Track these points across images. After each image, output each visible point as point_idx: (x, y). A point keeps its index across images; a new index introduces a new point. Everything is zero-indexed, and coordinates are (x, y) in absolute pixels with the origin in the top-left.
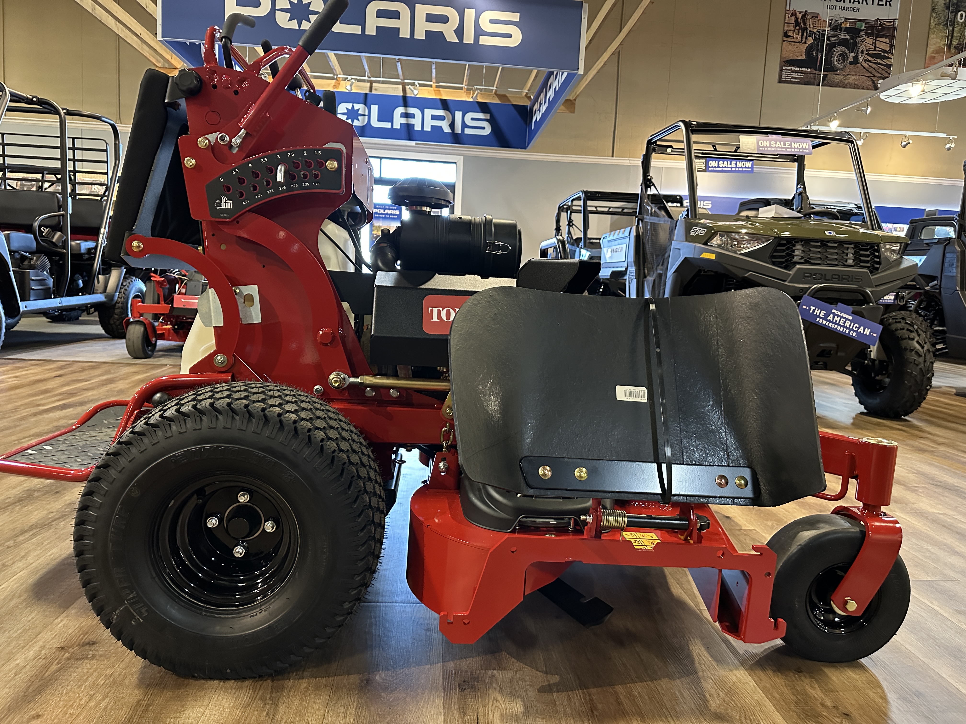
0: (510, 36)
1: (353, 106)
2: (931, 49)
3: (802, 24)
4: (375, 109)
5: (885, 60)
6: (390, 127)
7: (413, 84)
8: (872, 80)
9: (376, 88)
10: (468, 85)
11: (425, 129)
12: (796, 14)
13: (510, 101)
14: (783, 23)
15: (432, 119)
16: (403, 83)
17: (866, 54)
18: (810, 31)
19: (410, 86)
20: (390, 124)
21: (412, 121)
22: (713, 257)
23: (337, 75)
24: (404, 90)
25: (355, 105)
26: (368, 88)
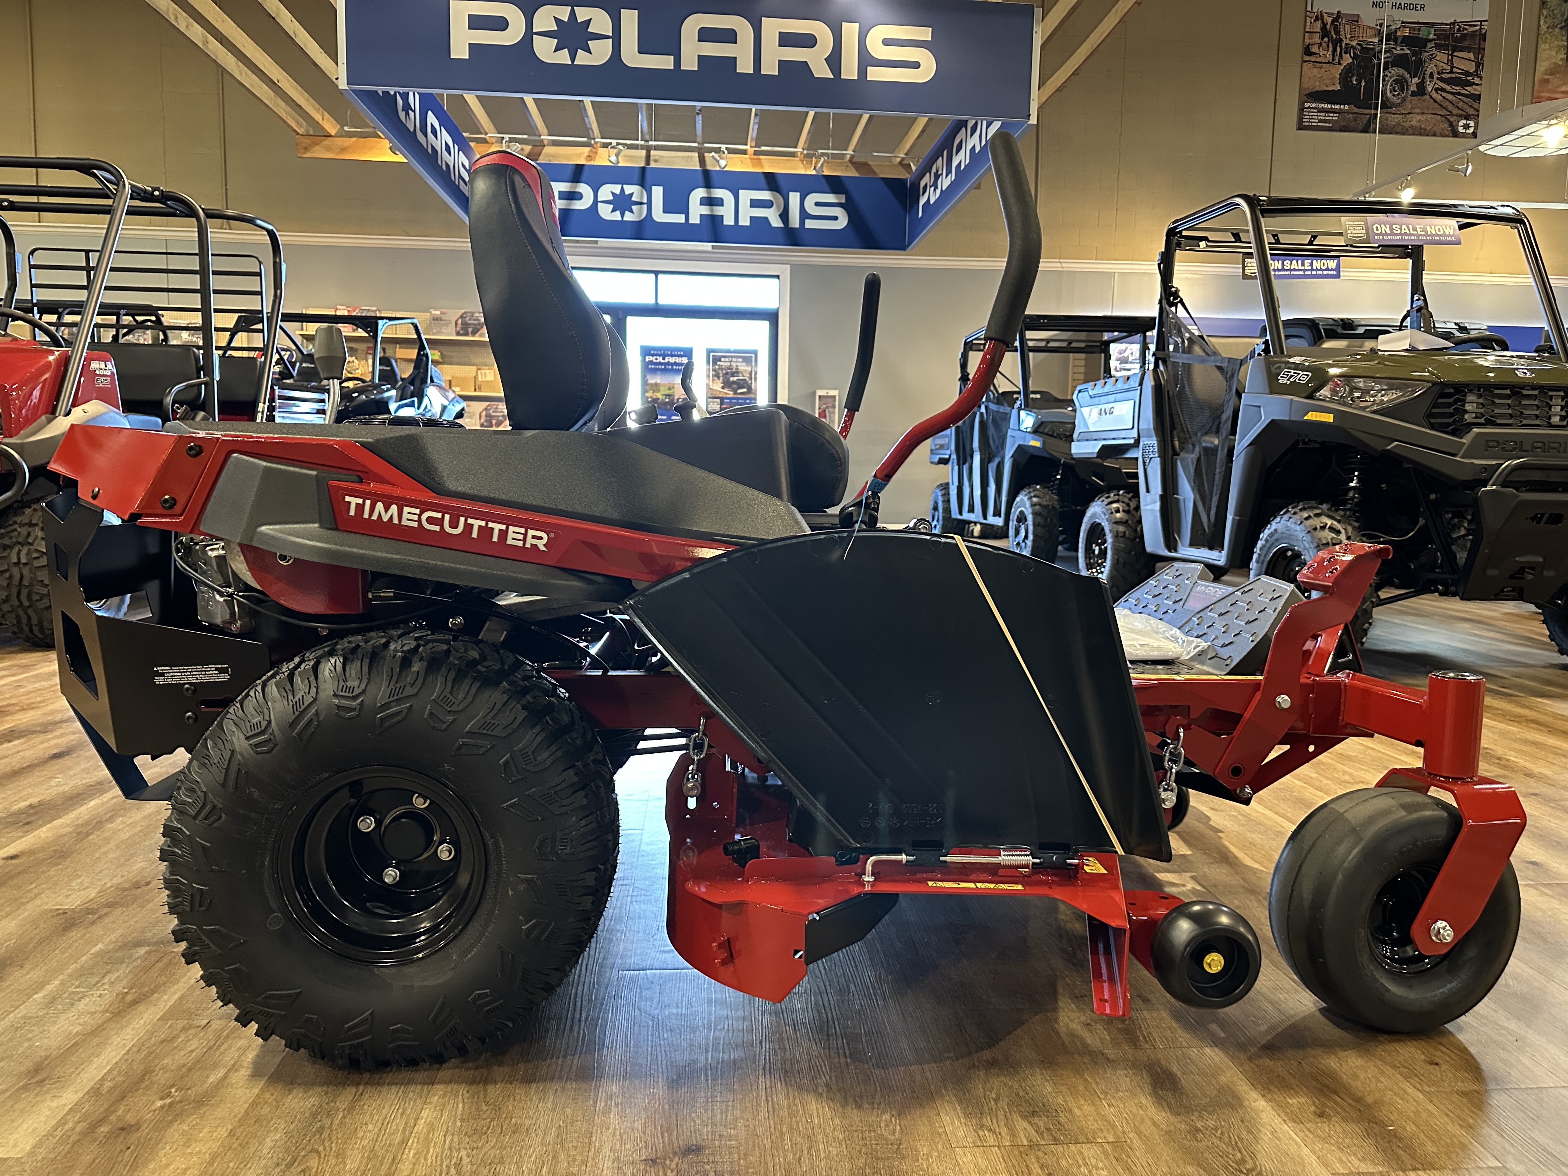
0: (916, 65)
1: (622, 188)
2: (1543, 66)
3: (1333, 33)
4: (658, 192)
5: (1468, 88)
6: (683, 221)
7: (718, 151)
8: (1449, 121)
9: (657, 158)
10: (808, 149)
11: (740, 224)
12: (1322, 17)
13: (874, 173)
14: (1302, 33)
15: (751, 206)
16: (701, 149)
17: (1438, 79)
18: (1346, 44)
19: (713, 154)
20: (683, 216)
21: (719, 211)
22: (1329, 418)
23: (594, 139)
24: (702, 161)
25: (625, 186)
26: (644, 159)
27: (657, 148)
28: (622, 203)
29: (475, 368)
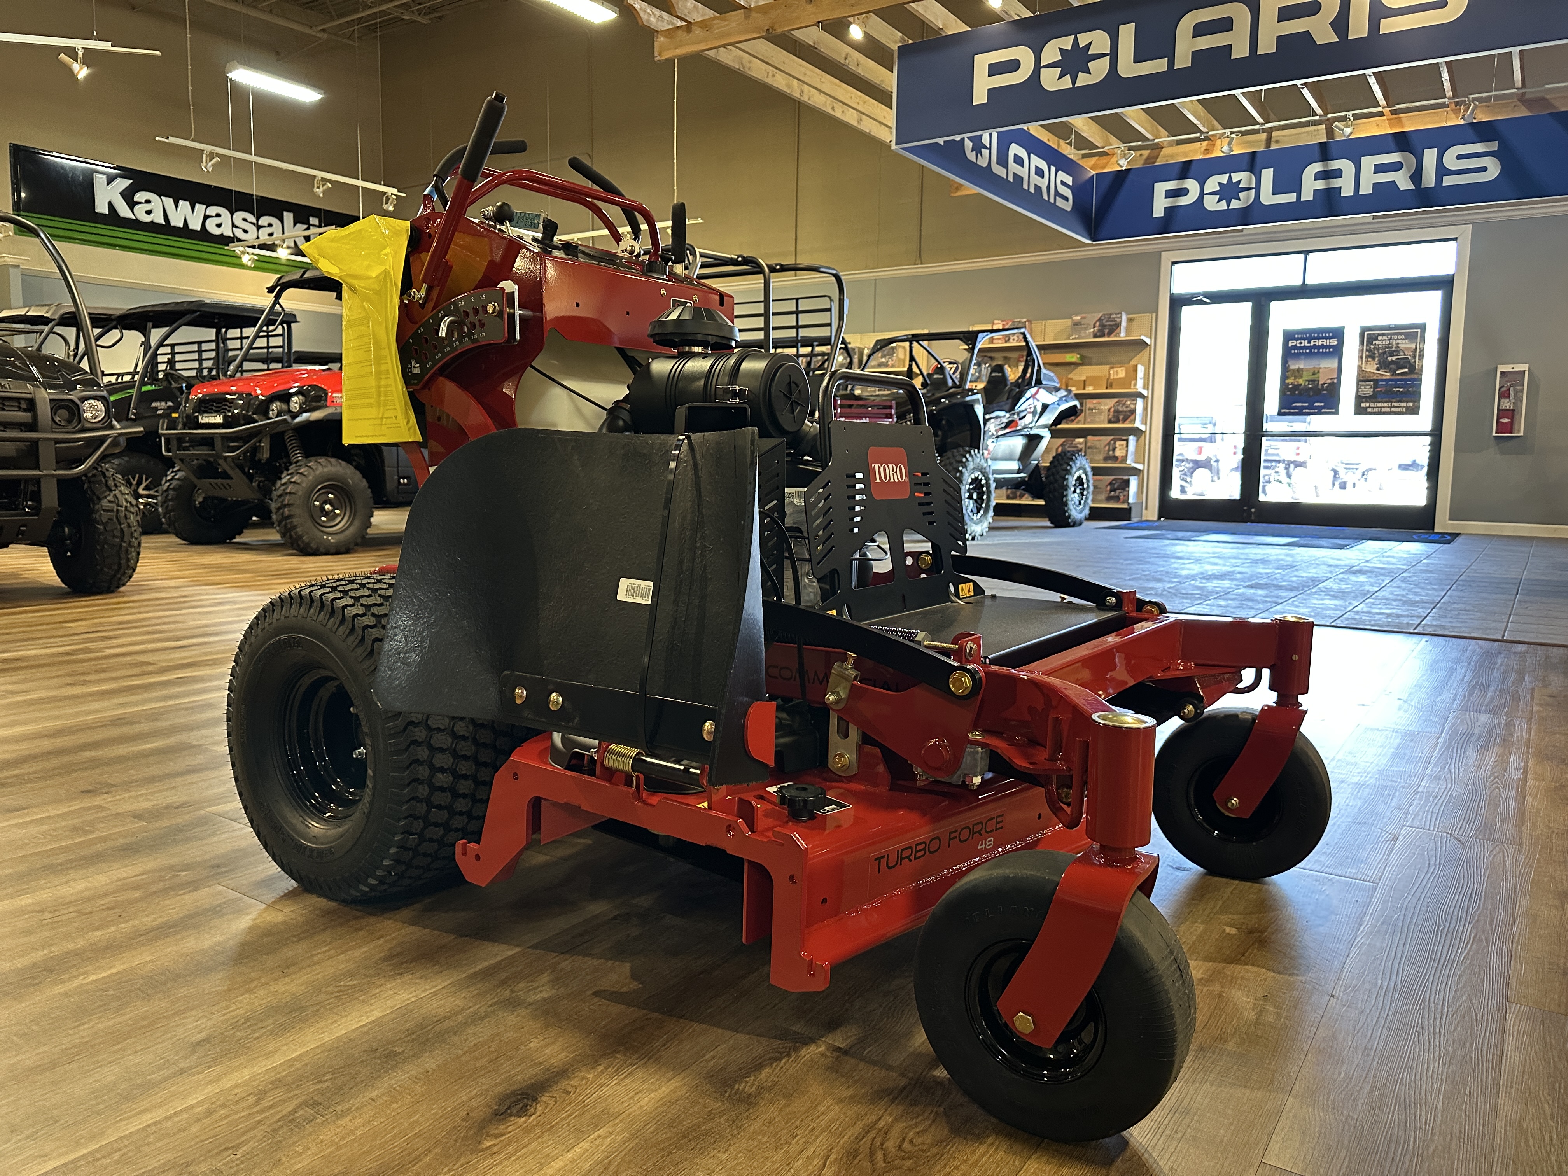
0: (1442, 4)
1: (1230, 177)
4: (1268, 175)
6: (1294, 200)
7: (1344, 119)
9: (1278, 139)
10: (1454, 98)
11: (1362, 193)
15: (1376, 172)
16: (1325, 120)
19: (1339, 123)
20: (1295, 194)
23: (1207, 133)
24: (1330, 132)
25: (1233, 175)
26: (1264, 143)
27: (1278, 128)
28: (1228, 192)
29: (1108, 366)
